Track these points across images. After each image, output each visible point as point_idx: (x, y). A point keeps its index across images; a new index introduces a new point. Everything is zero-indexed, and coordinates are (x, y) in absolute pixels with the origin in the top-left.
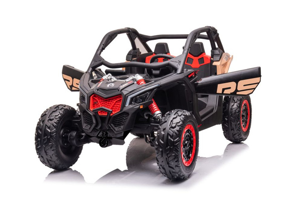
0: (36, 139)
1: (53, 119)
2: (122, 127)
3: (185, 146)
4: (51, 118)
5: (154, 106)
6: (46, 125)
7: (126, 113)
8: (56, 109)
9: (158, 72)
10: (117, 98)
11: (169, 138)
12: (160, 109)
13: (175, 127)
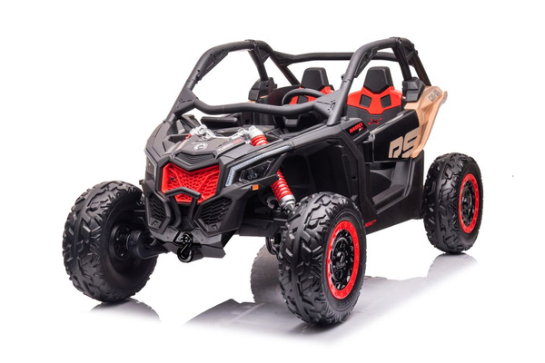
0: (65, 245)
1: (96, 209)
2: (219, 224)
3: (336, 261)
4: (93, 206)
5: (282, 185)
6: (83, 220)
7: (227, 199)
8: (103, 190)
9: (294, 122)
10: (211, 170)
11: (304, 246)
12: (293, 191)
13: (315, 226)
